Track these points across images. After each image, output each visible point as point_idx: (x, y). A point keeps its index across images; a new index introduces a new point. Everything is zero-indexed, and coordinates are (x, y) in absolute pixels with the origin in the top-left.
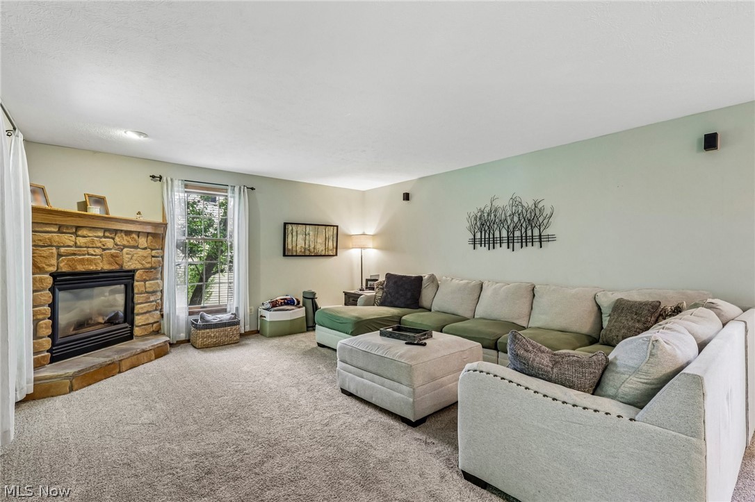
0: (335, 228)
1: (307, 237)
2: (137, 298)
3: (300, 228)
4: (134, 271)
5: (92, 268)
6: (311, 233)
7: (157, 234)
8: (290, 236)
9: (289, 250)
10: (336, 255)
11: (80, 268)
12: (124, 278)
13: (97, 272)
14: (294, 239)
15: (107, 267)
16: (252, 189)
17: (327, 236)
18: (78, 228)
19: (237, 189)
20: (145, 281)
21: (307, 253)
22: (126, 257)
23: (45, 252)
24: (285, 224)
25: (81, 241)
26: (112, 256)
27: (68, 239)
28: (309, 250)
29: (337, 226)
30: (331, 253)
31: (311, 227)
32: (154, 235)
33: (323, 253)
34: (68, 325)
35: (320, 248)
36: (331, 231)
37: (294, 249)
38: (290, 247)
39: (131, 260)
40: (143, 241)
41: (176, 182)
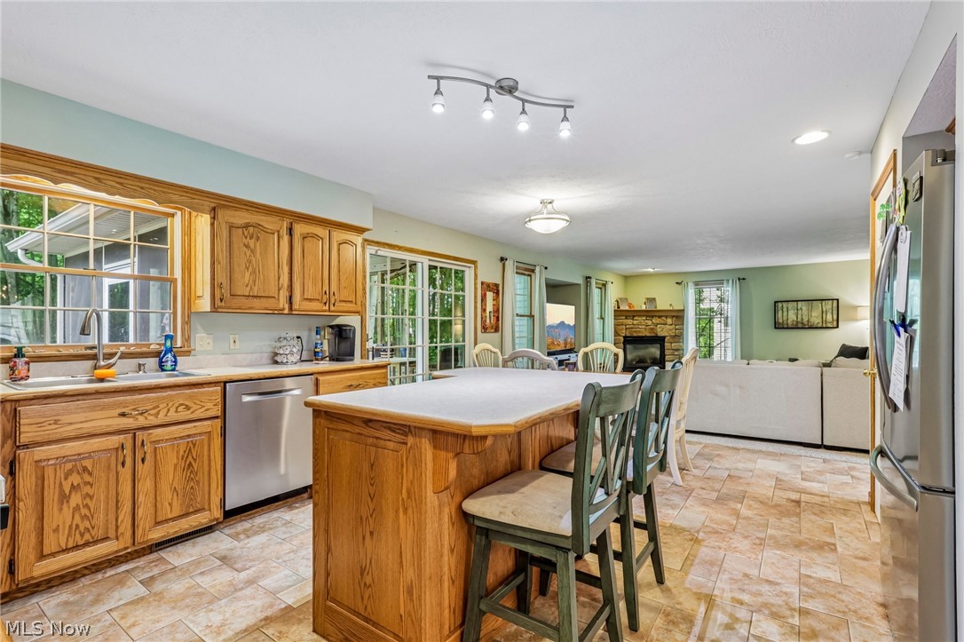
0: (835, 302)
1: (800, 312)
2: (666, 352)
3: (791, 305)
4: (664, 337)
5: (640, 334)
6: (804, 308)
7: (678, 316)
8: (780, 313)
9: (779, 323)
10: (838, 327)
11: (635, 335)
12: (660, 340)
13: (643, 337)
14: (785, 314)
15: (648, 335)
16: (744, 279)
17: (824, 310)
18: (634, 316)
19: (730, 282)
20: (671, 343)
21: (800, 325)
22: (659, 330)
23: (621, 327)
24: (776, 302)
25: (635, 322)
26: (651, 329)
27: (629, 321)
28: (802, 323)
29: (838, 300)
30: (830, 325)
31: (803, 303)
32: (677, 317)
33: (820, 325)
34: (632, 360)
35: (816, 320)
36: (828, 306)
37: (785, 322)
38: (780, 321)
39: (661, 331)
40: (669, 321)
41: (690, 284)
